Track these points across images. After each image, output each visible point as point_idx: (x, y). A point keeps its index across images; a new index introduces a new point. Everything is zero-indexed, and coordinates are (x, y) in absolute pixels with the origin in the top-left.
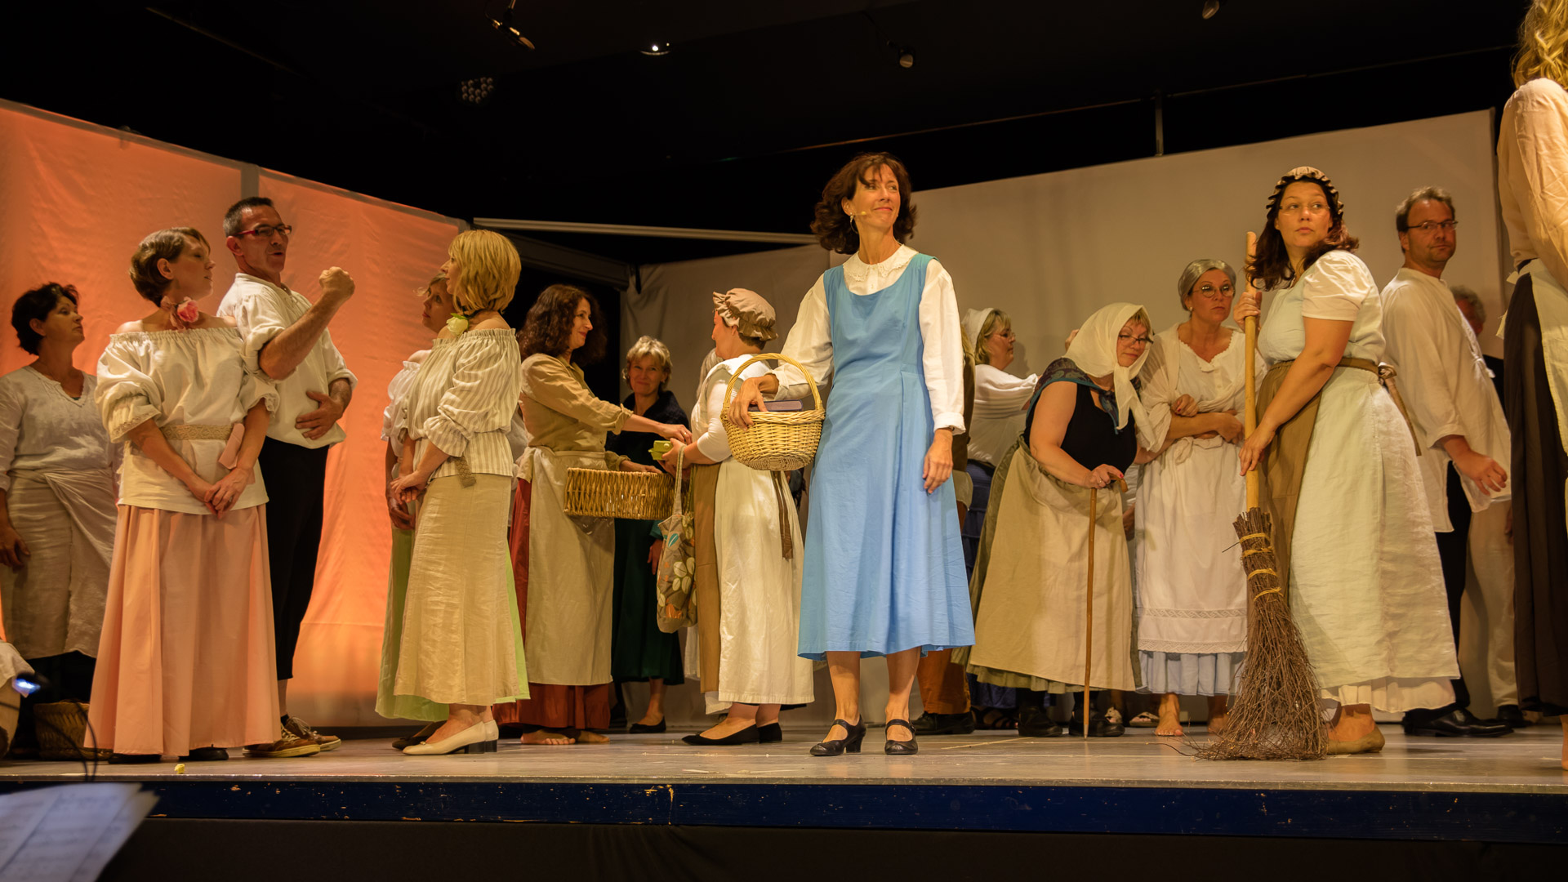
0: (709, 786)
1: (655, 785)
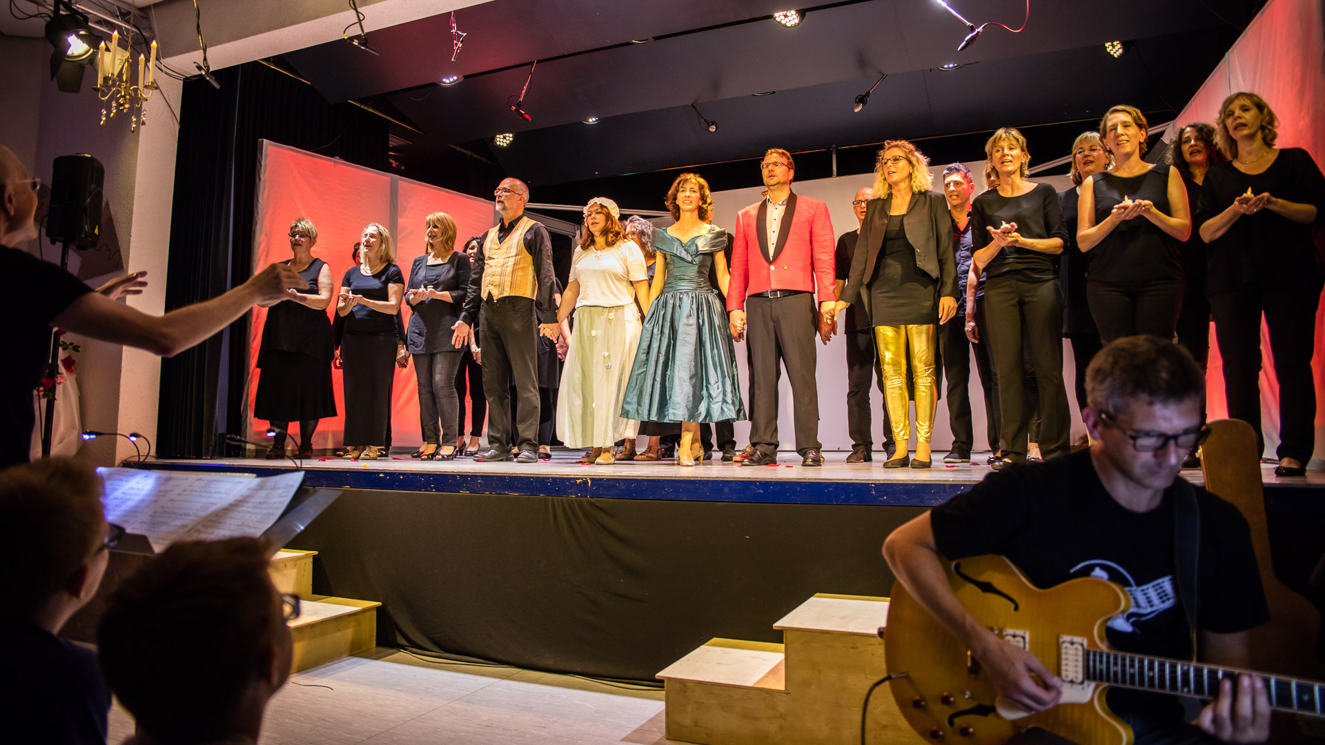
0: (609, 480)
1: (582, 479)
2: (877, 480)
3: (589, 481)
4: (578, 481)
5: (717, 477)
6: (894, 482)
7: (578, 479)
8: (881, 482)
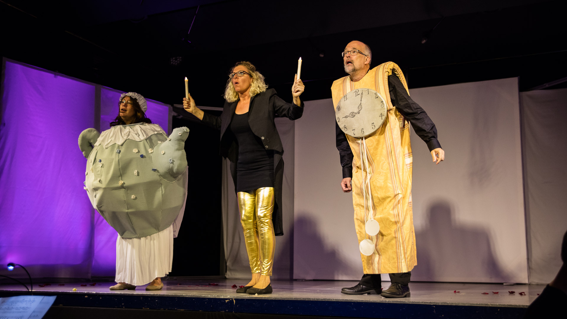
0: (248, 300)
1: (229, 299)
2: (437, 303)
3: (234, 301)
4: (227, 301)
5: (324, 299)
6: (450, 304)
7: (227, 299)
8: (440, 304)
